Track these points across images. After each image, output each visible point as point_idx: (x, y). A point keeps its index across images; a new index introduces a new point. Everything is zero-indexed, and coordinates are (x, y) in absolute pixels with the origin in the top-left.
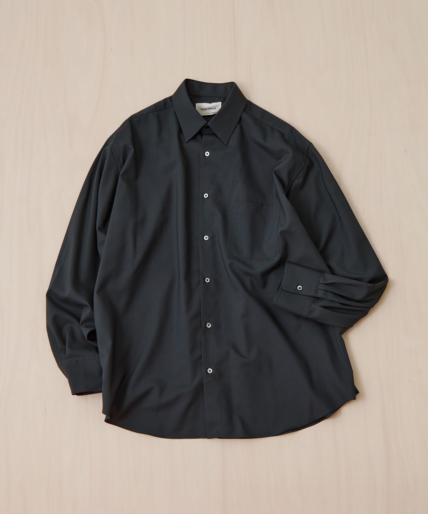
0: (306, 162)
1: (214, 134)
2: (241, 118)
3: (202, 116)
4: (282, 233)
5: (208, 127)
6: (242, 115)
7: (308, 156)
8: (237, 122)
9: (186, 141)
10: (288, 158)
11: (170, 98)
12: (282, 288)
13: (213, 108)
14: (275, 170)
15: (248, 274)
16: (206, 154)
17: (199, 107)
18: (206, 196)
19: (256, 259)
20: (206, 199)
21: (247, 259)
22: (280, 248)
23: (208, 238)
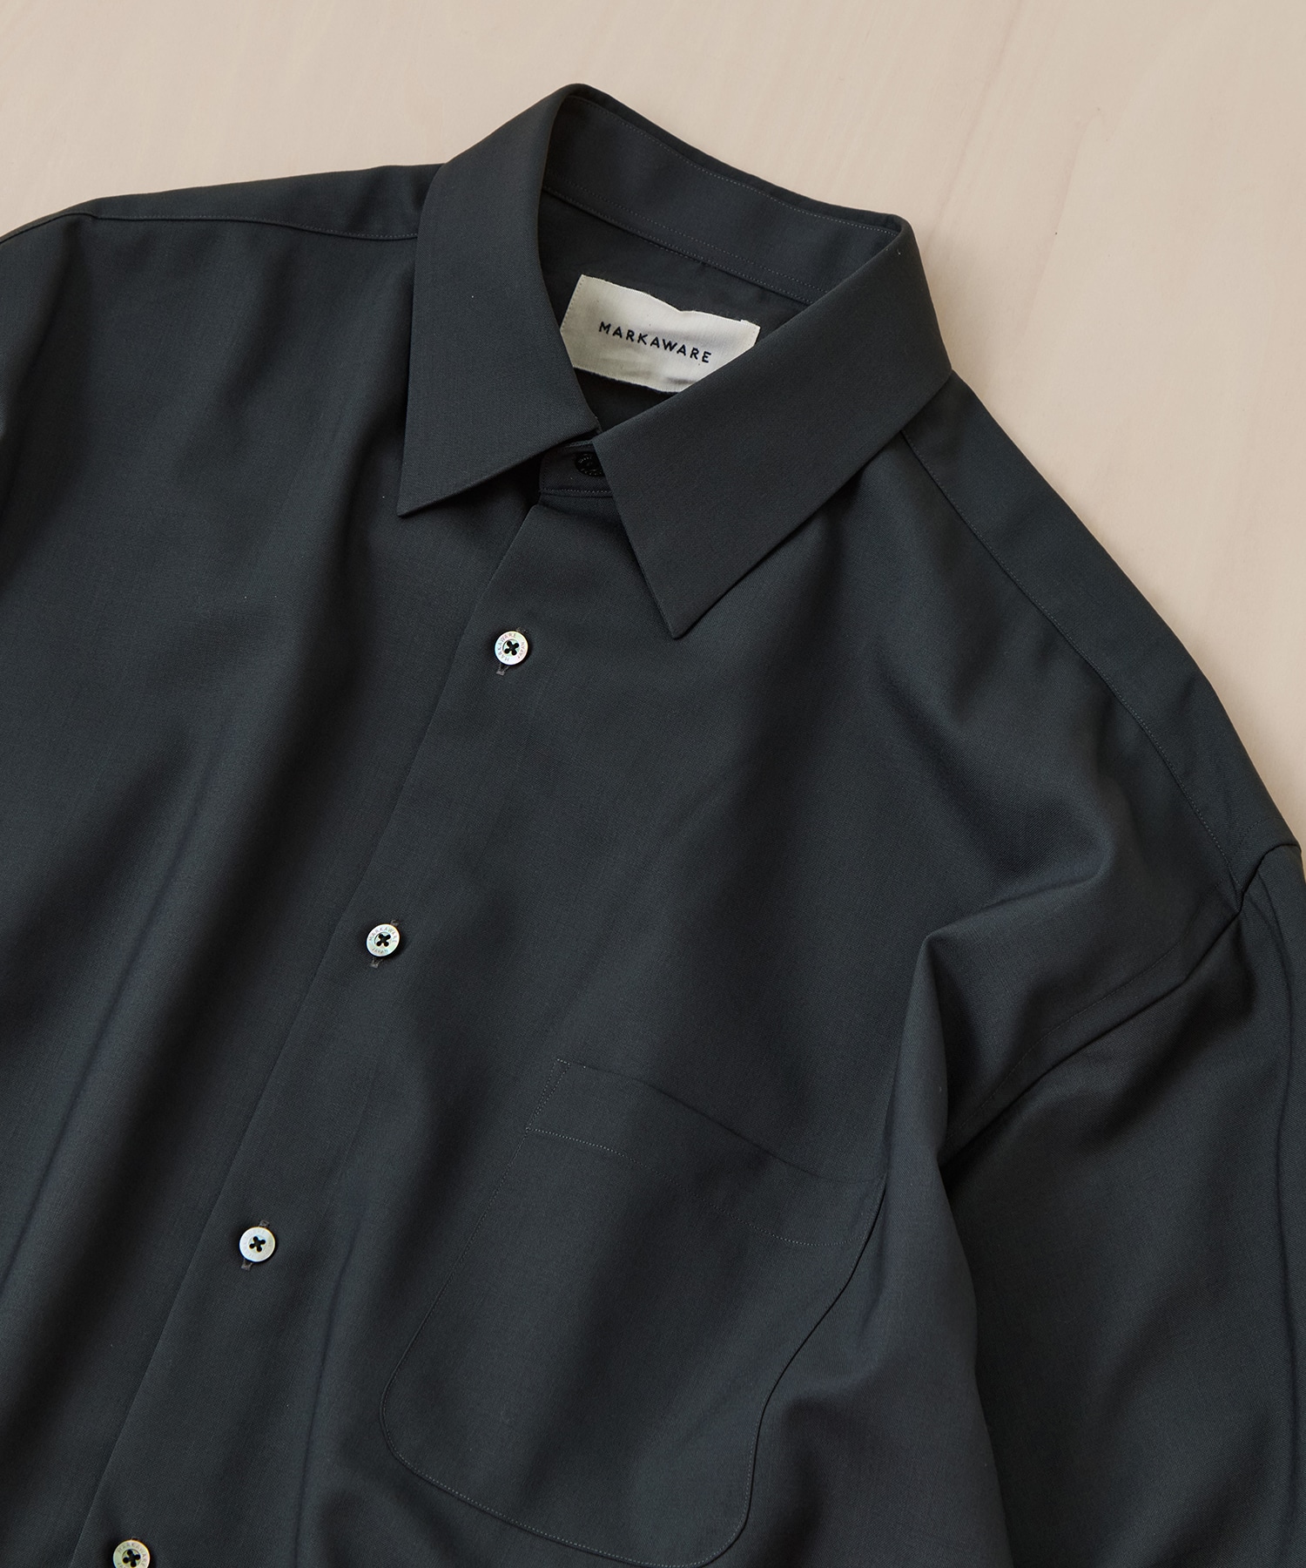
0: (1198, 964)
1: (615, 530)
2: (850, 489)
3: (577, 370)
4: (804, 1413)
5: (590, 464)
6: (868, 468)
7: (1233, 925)
8: (816, 504)
9: (404, 509)
10: (1073, 882)
11: (421, 179)
13: (689, 351)
14: (941, 940)
16: (500, 646)
17: (593, 309)
18: (384, 940)
19: (547, 1539)
20: (375, 965)
21: (484, 1512)
22: (751, 1521)
23: (268, 1250)
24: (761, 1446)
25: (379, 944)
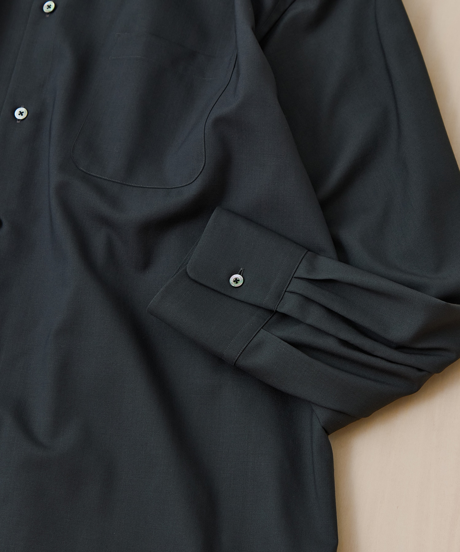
4: (219, 122)
12: (187, 273)
15: (105, 221)
19: (138, 187)
20: (48, 16)
21: (113, 182)
22: (206, 162)
23: (25, 115)
24: (206, 136)
25: (48, 8)
